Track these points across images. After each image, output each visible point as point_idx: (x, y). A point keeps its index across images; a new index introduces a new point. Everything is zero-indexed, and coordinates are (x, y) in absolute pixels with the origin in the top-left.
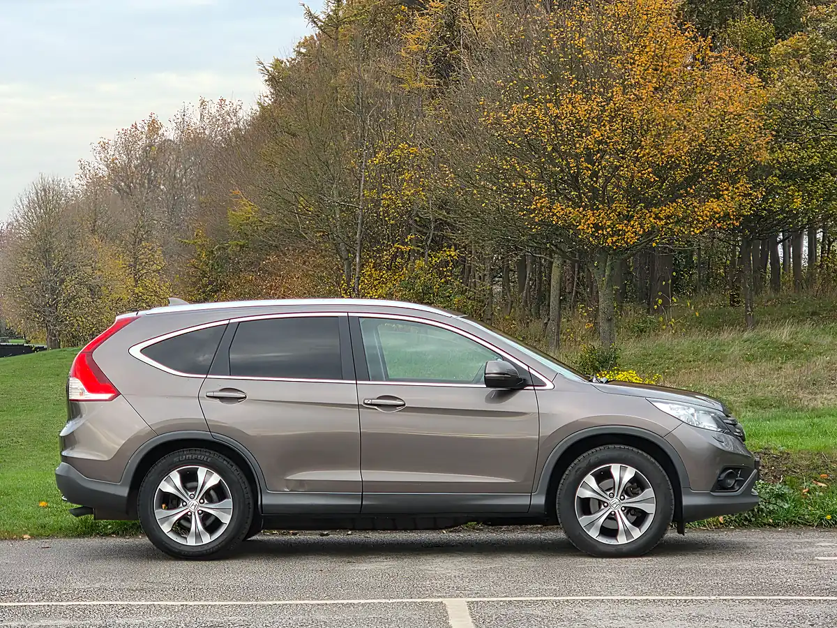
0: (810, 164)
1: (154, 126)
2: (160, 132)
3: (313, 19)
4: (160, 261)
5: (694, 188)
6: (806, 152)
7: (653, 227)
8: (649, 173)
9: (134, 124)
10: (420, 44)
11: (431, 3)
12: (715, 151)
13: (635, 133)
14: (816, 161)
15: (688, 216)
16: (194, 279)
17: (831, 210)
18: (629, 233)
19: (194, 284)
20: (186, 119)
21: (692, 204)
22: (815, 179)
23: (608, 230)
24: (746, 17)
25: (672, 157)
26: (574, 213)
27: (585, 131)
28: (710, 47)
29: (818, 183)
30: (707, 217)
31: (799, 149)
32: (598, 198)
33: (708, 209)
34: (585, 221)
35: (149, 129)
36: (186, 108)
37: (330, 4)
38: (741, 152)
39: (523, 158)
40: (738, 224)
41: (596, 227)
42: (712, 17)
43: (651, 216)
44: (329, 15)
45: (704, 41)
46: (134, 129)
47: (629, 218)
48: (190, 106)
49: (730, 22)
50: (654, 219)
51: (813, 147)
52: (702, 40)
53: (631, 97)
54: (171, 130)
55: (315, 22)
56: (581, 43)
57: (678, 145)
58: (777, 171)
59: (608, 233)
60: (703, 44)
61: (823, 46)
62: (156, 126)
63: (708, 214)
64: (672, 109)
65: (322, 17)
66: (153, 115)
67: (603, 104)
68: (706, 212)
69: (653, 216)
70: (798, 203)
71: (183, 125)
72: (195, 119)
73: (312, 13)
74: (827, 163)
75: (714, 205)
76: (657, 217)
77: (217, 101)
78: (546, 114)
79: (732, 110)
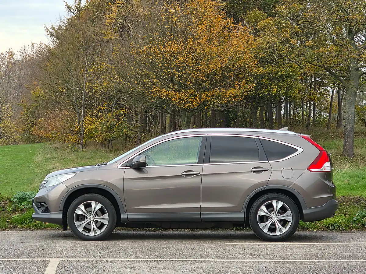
0: (281, 74)
1: (11, 54)
2: (14, 57)
3: (69, 8)
4: (11, 113)
5: (223, 83)
6: (279, 69)
7: (205, 100)
8: (203, 76)
9: (2, 53)
10: (112, 19)
11: (117, 2)
12: (233, 67)
13: (198, 59)
14: (283, 73)
15: (221, 95)
16: (24, 121)
17: (290, 94)
18: (194, 102)
19: (24, 123)
20: (25, 51)
21: (222, 90)
22: (283, 81)
23: (185, 101)
24: (255, 10)
25: (213, 69)
26: (171, 93)
27: (176, 58)
28: (232, 22)
29: (284, 83)
30: (228, 96)
31: (276, 68)
32: (182, 87)
33: (229, 93)
34: (175, 97)
35: (9, 55)
36: (25, 46)
37: (76, 1)
38: (244, 68)
39: (149, 69)
40: (242, 99)
41: (180, 99)
42: (240, 9)
43: (204, 95)
44: (76, 6)
45: (230, 20)
46: (2, 55)
47: (195, 96)
48: (27, 45)
49: (248, 12)
50: (206, 96)
51: (282, 67)
52: (229, 19)
53: (196, 43)
54: (18, 56)
55: (69, 9)
56: (175, 19)
57: (216, 65)
58: (267, 77)
59: (185, 102)
60: (230, 21)
61: (280, 23)
62: (12, 54)
63: (229, 95)
64: (214, 49)
65: (73, 7)
66: (11, 49)
67: (183, 46)
68: (228, 94)
69: (206, 95)
70: (275, 91)
71: (24, 53)
72: (29, 50)
73: (69, 5)
74: (288, 74)
75: (232, 91)
76: (207, 96)
77: (39, 43)
78: (159, 50)
79: (240, 50)
